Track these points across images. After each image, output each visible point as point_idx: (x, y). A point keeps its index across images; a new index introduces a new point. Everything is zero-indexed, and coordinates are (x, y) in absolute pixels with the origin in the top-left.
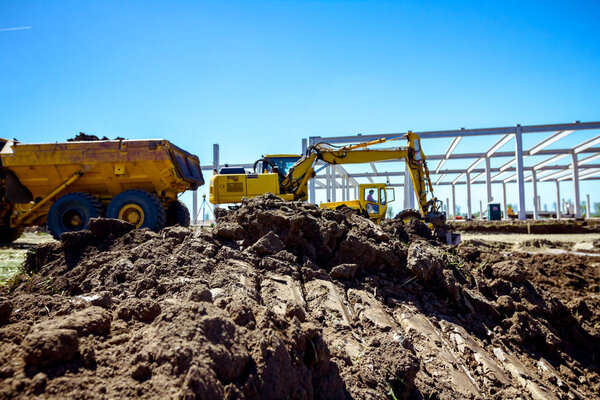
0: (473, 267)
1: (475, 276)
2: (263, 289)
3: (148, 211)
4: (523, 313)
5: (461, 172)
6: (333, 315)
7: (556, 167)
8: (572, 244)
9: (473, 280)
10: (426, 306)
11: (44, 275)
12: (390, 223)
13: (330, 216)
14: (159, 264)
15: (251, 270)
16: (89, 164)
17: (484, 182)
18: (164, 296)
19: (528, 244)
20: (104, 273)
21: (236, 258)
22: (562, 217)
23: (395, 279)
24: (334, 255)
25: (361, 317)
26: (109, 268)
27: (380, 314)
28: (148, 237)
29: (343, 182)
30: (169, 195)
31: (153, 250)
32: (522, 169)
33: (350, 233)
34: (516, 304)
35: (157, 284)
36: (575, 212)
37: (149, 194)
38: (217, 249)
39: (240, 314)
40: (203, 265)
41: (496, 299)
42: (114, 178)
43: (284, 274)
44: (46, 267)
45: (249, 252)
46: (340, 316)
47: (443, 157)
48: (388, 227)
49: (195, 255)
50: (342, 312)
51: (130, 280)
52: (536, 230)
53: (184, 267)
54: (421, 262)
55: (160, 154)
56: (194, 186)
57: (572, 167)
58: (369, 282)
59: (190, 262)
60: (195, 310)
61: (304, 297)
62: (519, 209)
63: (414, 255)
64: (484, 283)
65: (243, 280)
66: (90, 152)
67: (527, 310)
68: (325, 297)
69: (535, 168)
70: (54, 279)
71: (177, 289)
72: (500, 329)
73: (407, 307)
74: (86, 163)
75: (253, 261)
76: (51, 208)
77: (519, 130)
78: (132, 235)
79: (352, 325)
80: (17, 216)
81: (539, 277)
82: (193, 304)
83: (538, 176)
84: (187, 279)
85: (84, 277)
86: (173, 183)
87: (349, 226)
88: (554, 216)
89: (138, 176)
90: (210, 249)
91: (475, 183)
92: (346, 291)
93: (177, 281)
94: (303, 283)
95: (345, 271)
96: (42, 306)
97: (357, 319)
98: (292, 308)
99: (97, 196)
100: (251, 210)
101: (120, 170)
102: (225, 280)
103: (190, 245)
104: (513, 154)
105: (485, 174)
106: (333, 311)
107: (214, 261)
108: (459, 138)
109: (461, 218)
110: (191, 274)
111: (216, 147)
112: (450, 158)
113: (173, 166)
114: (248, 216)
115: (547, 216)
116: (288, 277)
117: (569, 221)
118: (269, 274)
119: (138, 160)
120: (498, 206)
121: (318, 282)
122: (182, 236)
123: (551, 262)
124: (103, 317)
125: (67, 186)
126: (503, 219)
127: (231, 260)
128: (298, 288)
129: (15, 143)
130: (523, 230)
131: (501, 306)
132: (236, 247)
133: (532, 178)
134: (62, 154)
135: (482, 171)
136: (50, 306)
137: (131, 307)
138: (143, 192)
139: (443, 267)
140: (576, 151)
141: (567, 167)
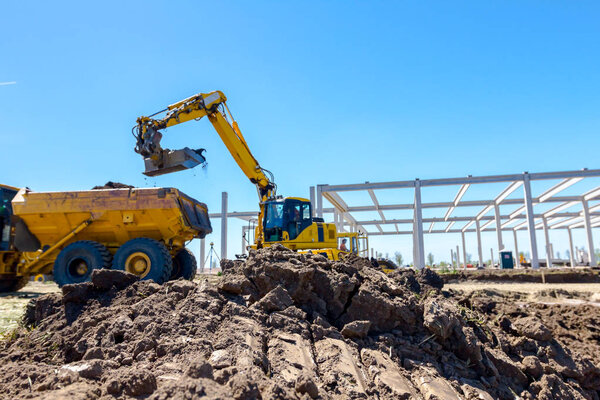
0: (489, 319)
1: (496, 334)
2: (270, 350)
3: (155, 259)
4: (553, 376)
5: (470, 219)
6: (346, 380)
7: (567, 215)
8: (590, 294)
9: (494, 338)
10: (446, 368)
11: (42, 330)
12: (401, 273)
13: (341, 269)
14: (160, 322)
15: (258, 329)
16: (98, 212)
17: (494, 230)
18: (164, 358)
19: (543, 294)
20: (102, 332)
21: (242, 315)
22: (577, 265)
23: (411, 338)
24: (345, 311)
25: (376, 382)
26: (107, 325)
27: (398, 378)
28: (153, 291)
29: (351, 229)
30: (177, 243)
31: (155, 307)
32: (532, 216)
33: (363, 288)
34: (544, 365)
35: (157, 344)
36: (590, 261)
37: (156, 242)
38: (222, 304)
39: (244, 391)
40: (207, 323)
41: (521, 360)
42: (122, 225)
43: (293, 332)
44: (46, 321)
45: (256, 307)
46: (353, 381)
47: (451, 205)
48: (399, 277)
49: (199, 311)
50: (356, 376)
51: (128, 339)
52: (551, 279)
53: (186, 325)
54: (439, 319)
55: (169, 202)
56: (201, 235)
57: (583, 214)
58: (384, 340)
59: (193, 320)
60: (193, 390)
61: (315, 359)
62: (531, 258)
63: (431, 311)
64: (507, 342)
65: (248, 340)
66: (100, 200)
67: (556, 373)
68: (337, 358)
69: (546, 216)
70: (53, 334)
71: (177, 351)
72: (528, 395)
73: (425, 369)
74: (95, 211)
75: (260, 318)
76: (59, 256)
77: (527, 177)
78: (136, 287)
79: (367, 391)
80: (24, 264)
81: (559, 330)
82: (191, 382)
83: (549, 223)
84: (189, 339)
85: (81, 336)
86: (181, 231)
87: (361, 279)
88: (568, 264)
89: (146, 224)
90: (215, 304)
91: (485, 230)
92: (359, 351)
93: (178, 341)
94: (313, 342)
95: (357, 329)
96: (25, 377)
97: (373, 385)
98: (303, 382)
99: (105, 244)
100: (258, 262)
101: (128, 218)
102: (229, 340)
103: (193, 301)
104: (522, 201)
105: (495, 221)
106: (346, 375)
107: (219, 318)
108: (467, 186)
109: (472, 267)
110: (193, 333)
111: (225, 195)
112: (459, 205)
113: (181, 215)
114: (256, 269)
115: (561, 264)
116: (297, 335)
117: (585, 270)
118: (277, 332)
119: (147, 208)
120: (510, 254)
121: (329, 341)
122: (186, 291)
123: (571, 314)
124: (88, 396)
125: (76, 234)
126: (516, 268)
127: (237, 318)
128: (308, 349)
129: (27, 192)
130: (538, 280)
131: (528, 368)
132: (242, 302)
133: (542, 225)
134: (72, 203)
135: (492, 218)
136: (33, 378)
137: (122, 380)
138: (151, 241)
139: (462, 324)
140: (587, 198)
141: (578, 215)
